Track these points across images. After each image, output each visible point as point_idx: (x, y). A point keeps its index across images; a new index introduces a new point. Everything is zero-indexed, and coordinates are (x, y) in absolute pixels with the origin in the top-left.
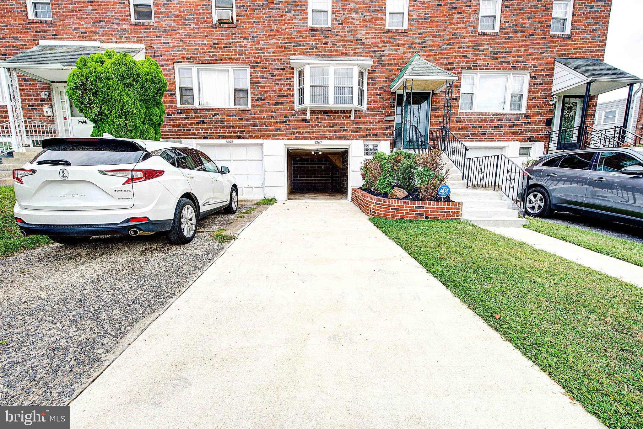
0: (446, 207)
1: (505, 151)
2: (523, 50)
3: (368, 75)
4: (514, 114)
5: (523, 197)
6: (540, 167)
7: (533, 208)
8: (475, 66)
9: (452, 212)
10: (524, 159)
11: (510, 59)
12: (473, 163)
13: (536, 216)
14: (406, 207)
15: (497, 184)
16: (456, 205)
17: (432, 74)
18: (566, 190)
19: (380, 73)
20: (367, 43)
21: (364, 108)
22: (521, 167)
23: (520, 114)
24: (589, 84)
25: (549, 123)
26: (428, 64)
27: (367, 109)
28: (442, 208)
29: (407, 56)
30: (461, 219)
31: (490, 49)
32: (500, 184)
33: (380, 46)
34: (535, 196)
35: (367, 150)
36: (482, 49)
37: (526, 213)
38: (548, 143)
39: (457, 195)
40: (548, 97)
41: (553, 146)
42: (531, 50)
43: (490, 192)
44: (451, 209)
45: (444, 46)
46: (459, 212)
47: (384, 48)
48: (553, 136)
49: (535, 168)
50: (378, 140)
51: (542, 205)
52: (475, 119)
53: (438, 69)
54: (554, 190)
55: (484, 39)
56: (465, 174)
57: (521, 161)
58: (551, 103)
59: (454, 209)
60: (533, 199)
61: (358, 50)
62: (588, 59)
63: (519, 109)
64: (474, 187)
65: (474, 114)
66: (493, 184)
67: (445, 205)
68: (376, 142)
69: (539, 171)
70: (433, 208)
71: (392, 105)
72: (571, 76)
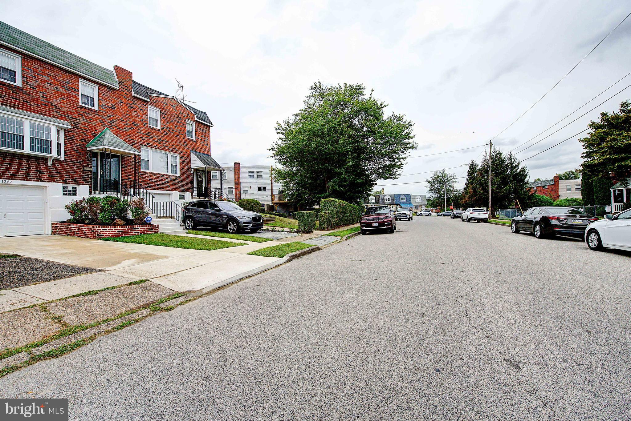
0: (151, 227)
1: (171, 196)
2: (174, 142)
3: (64, 134)
4: (174, 176)
5: (184, 221)
6: (190, 207)
7: (189, 226)
8: (148, 145)
9: (154, 230)
10: (182, 201)
11: (168, 145)
12: (158, 204)
13: (190, 229)
14: (128, 229)
15: (172, 216)
16: (156, 226)
17: (124, 148)
18: (201, 217)
19: (76, 135)
20: (62, 109)
21: (62, 158)
22: (181, 206)
23: (177, 176)
24: (205, 167)
25: (192, 183)
26: (118, 139)
27: (65, 159)
28: (149, 228)
29: (100, 128)
30: (159, 232)
31: (157, 138)
32: (174, 216)
33: (75, 115)
34: (189, 221)
35: (66, 191)
36: (152, 136)
37: (186, 228)
38: (192, 192)
39: (153, 221)
40: (190, 169)
41: (195, 194)
42: (179, 143)
43: (170, 219)
44: (154, 228)
45: (127, 129)
46: (157, 229)
47: (78, 118)
48: (195, 190)
49: (188, 207)
50: (77, 184)
51: (192, 224)
52: (151, 176)
53: (126, 145)
54: (196, 217)
55: (152, 131)
56: (154, 210)
57: (180, 203)
58: (191, 172)
59: (155, 228)
60: (189, 222)
61: (52, 113)
62: (204, 154)
63: (176, 173)
64: (160, 217)
65: (151, 173)
66: (171, 216)
67: (150, 226)
68: (75, 186)
69: (190, 209)
70: (144, 228)
71: (88, 159)
72: (198, 162)
